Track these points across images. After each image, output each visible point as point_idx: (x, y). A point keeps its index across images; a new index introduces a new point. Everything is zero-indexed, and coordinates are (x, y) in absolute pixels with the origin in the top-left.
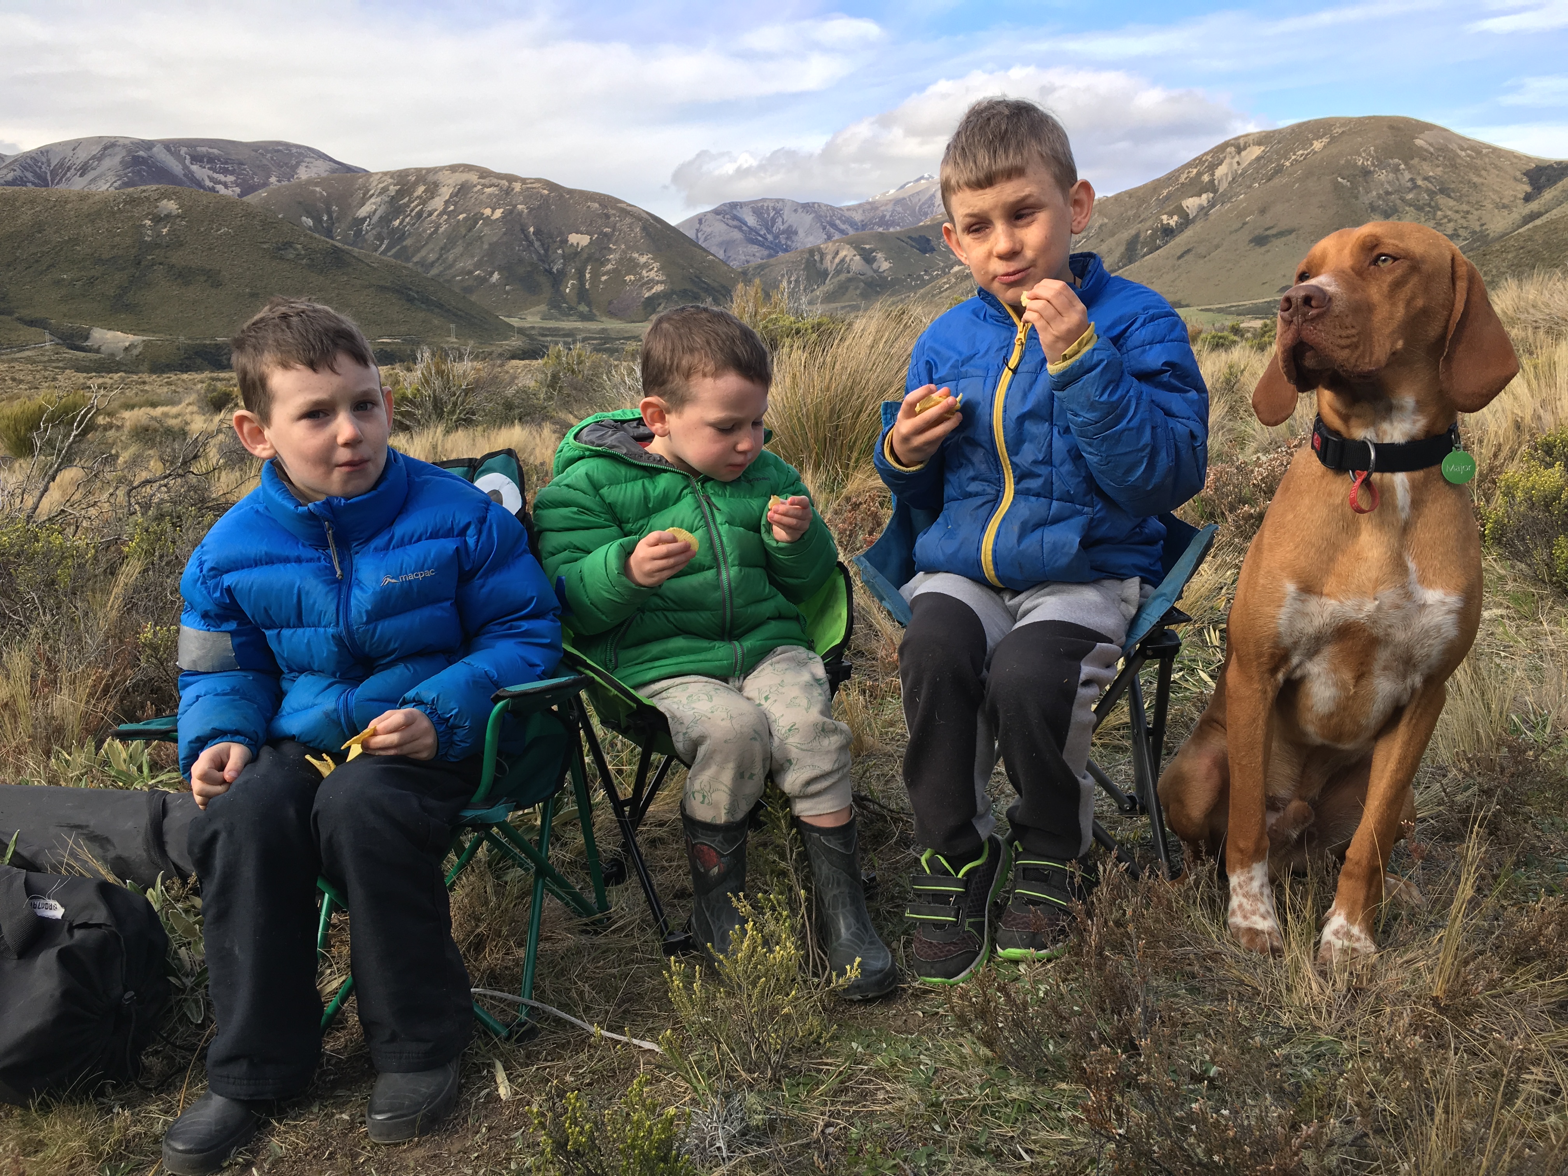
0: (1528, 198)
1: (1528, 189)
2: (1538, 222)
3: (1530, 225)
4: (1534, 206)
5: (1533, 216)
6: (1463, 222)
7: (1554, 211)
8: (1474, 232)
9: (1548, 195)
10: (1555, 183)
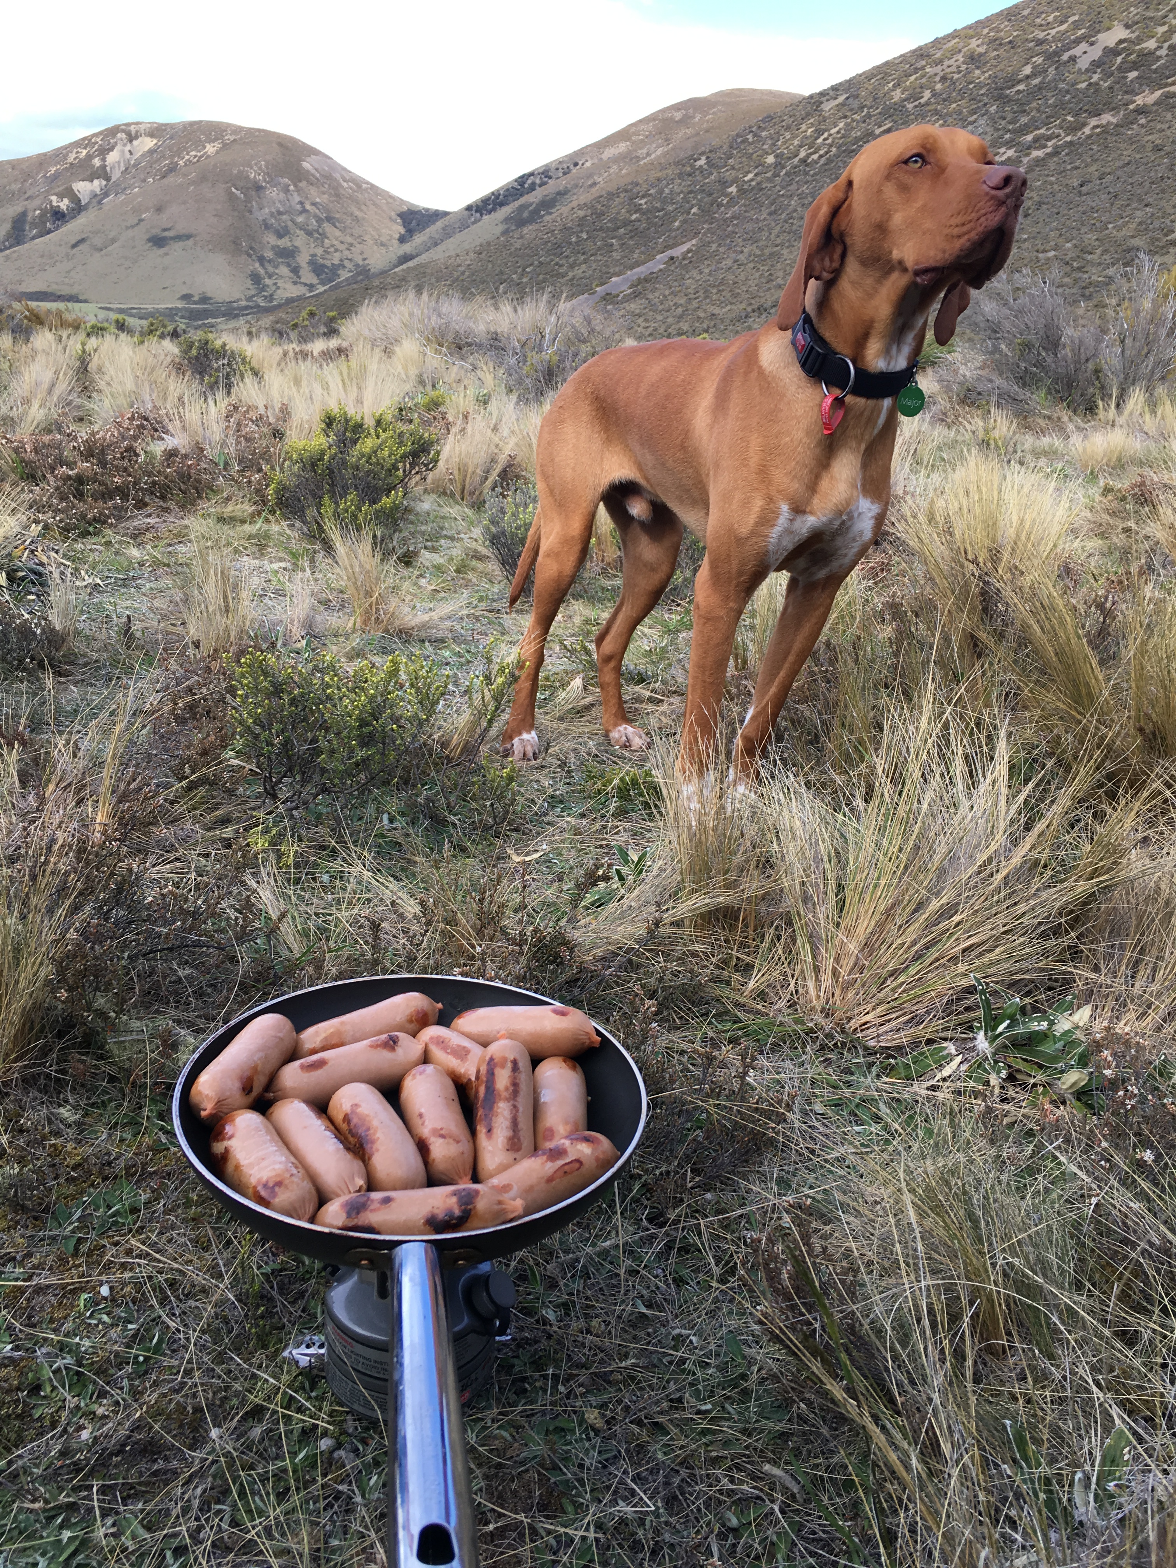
0: (402, 240)
1: (402, 231)
2: (410, 264)
3: (404, 266)
4: (407, 248)
5: (405, 258)
6: (346, 253)
7: (424, 256)
8: (357, 265)
9: (419, 239)
10: (424, 229)
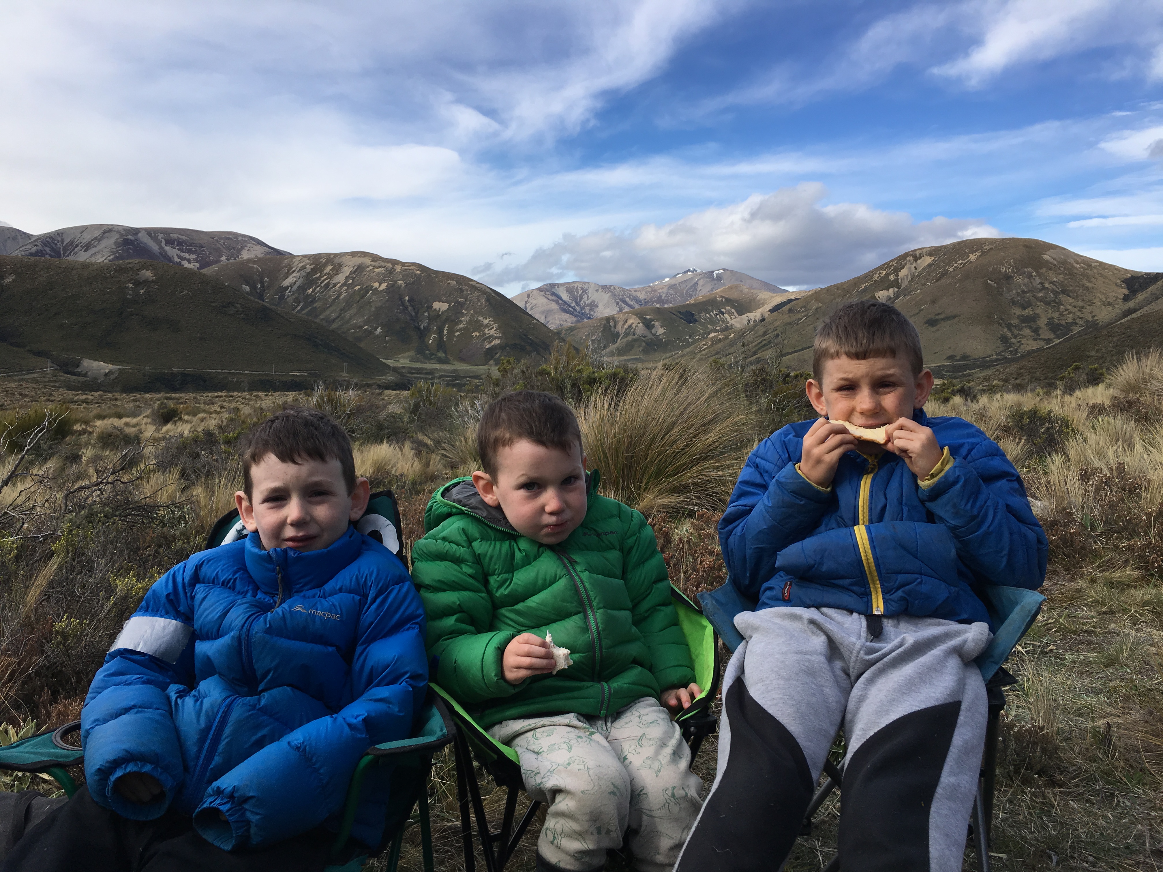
0: (1126, 298)
1: (1126, 292)
2: (1134, 316)
3: (1129, 318)
4: (1131, 304)
5: (1130, 311)
6: (1079, 313)
7: (1146, 309)
8: (1088, 321)
9: (1141, 297)
10: (1146, 288)
